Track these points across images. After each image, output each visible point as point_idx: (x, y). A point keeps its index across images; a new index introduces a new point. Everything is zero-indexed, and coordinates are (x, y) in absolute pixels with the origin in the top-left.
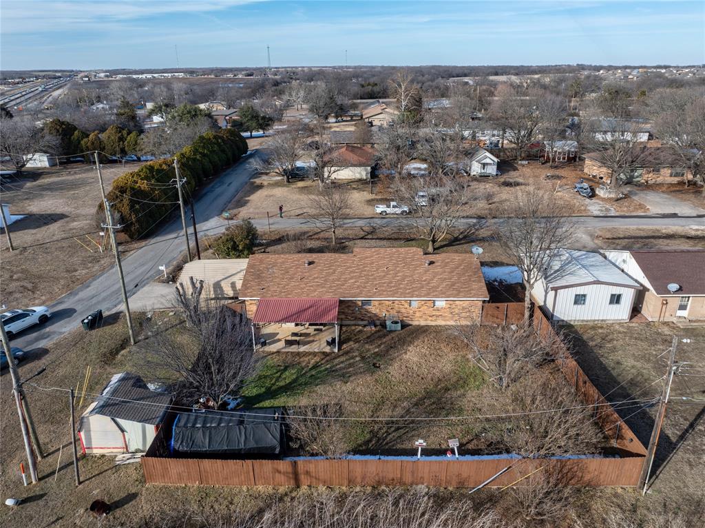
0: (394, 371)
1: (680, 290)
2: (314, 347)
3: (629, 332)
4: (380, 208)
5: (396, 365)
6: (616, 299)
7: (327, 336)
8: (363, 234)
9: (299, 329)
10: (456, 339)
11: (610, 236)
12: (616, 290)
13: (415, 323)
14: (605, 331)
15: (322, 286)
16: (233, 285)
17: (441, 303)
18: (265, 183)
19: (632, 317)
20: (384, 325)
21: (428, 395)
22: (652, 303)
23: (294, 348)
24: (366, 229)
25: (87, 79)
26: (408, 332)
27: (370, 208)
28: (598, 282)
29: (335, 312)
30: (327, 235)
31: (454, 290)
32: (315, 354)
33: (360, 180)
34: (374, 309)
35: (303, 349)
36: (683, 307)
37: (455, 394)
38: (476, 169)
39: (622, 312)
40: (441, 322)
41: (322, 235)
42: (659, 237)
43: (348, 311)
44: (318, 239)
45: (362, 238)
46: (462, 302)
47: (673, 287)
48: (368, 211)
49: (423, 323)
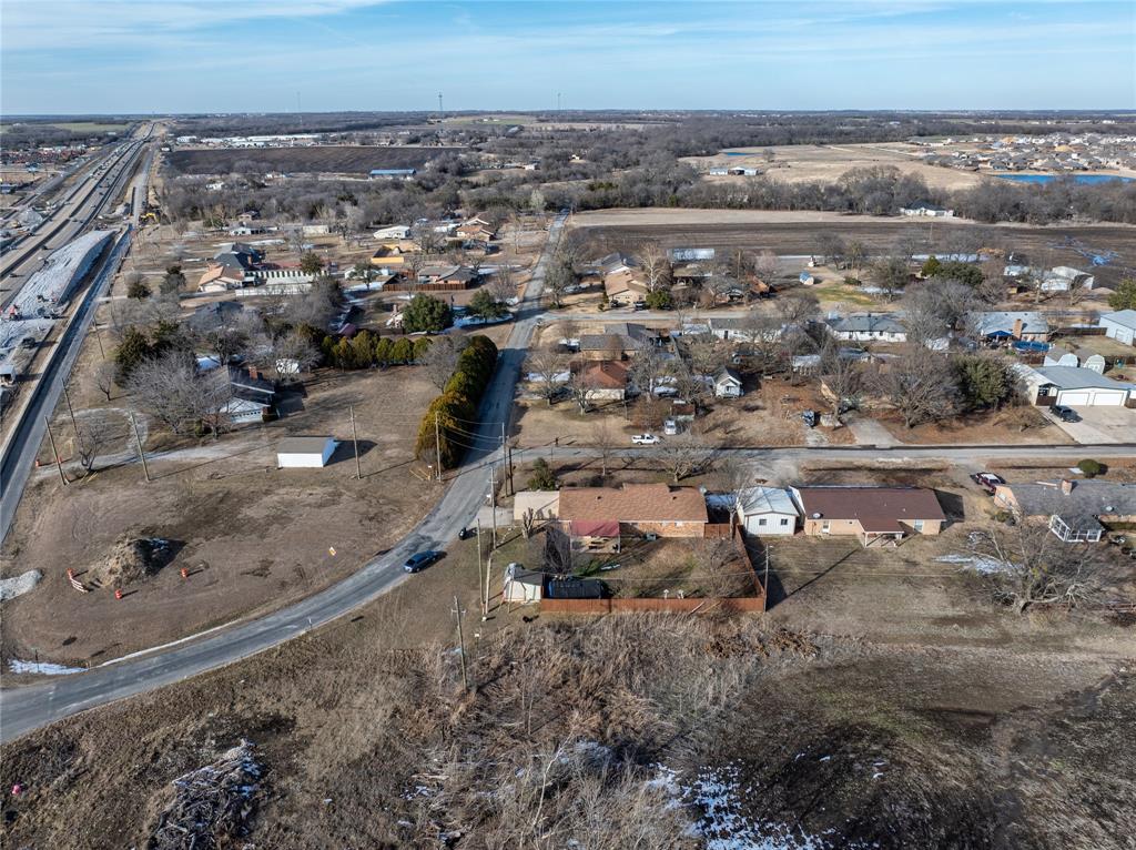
0: (652, 563)
1: (822, 516)
2: (605, 550)
3: (790, 542)
4: (637, 439)
5: (653, 560)
6: (784, 522)
7: (612, 544)
8: (623, 465)
9: (594, 539)
10: (690, 544)
11: (812, 468)
12: (784, 517)
13: (664, 536)
14: (775, 541)
15: (607, 513)
16: (550, 512)
17: (680, 524)
18: (529, 404)
19: (795, 533)
20: (645, 537)
21: (671, 575)
22: (808, 524)
23: (593, 551)
24: (627, 460)
25: (168, 149)
26: (661, 541)
27: (628, 436)
28: (773, 512)
29: (618, 530)
30: (598, 464)
31: (688, 516)
32: (606, 554)
33: (615, 401)
34: (639, 528)
35: (598, 551)
36: (826, 527)
37: (685, 574)
38: (720, 390)
39: (789, 529)
40: (679, 535)
41: (593, 466)
42: (850, 469)
43: (625, 529)
44: (590, 469)
45: (624, 469)
46: (692, 523)
47: (817, 515)
48: (625, 439)
49: (669, 536)
